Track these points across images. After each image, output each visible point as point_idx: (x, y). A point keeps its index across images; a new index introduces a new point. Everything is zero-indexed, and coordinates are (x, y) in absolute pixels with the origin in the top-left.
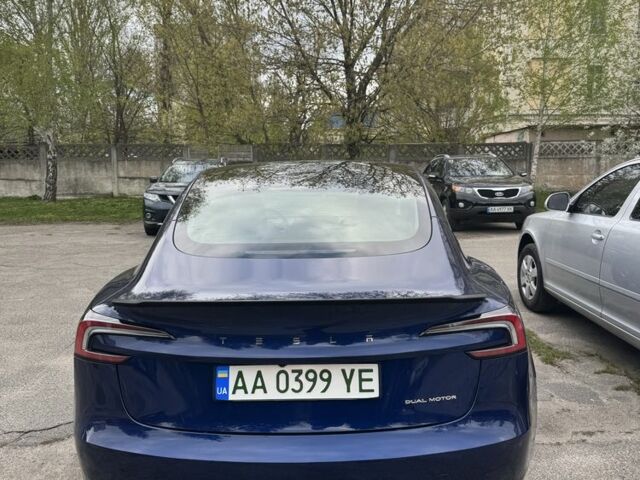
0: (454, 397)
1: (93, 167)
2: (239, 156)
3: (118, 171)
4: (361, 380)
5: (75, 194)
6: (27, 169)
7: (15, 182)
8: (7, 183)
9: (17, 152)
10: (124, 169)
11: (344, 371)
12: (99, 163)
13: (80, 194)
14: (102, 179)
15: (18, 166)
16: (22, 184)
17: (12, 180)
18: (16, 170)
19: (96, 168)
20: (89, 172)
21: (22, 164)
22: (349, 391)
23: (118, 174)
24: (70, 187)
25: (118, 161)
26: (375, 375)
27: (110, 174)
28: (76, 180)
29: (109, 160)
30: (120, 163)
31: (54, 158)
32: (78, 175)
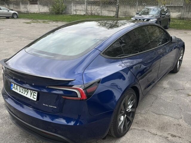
0: (56, 107)
1: (131, 7)
2: (178, 4)
3: (138, 9)
4: (34, 95)
5: (125, 16)
6: (114, 8)
7: (110, 12)
8: (109, 12)
9: (112, 3)
10: (140, 8)
11: (31, 91)
12: (133, 6)
13: (127, 16)
14: (133, 11)
15: (112, 7)
16: (112, 12)
17: (110, 11)
18: (111, 8)
19: (132, 8)
20: (130, 9)
21: (113, 6)
22: (31, 97)
23: (138, 10)
24: (124, 14)
25: (138, 5)
26: (36, 94)
27: (135, 10)
28: (126, 11)
29: (135, 5)
30: (139, 6)
31: (118, 5)
32: (127, 10)
